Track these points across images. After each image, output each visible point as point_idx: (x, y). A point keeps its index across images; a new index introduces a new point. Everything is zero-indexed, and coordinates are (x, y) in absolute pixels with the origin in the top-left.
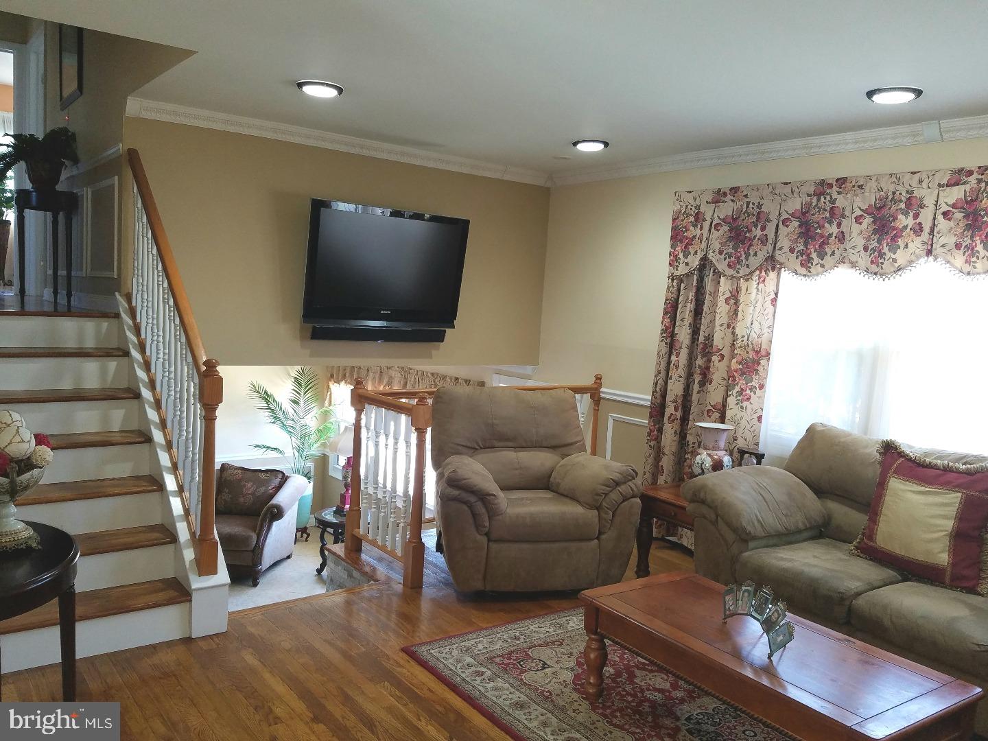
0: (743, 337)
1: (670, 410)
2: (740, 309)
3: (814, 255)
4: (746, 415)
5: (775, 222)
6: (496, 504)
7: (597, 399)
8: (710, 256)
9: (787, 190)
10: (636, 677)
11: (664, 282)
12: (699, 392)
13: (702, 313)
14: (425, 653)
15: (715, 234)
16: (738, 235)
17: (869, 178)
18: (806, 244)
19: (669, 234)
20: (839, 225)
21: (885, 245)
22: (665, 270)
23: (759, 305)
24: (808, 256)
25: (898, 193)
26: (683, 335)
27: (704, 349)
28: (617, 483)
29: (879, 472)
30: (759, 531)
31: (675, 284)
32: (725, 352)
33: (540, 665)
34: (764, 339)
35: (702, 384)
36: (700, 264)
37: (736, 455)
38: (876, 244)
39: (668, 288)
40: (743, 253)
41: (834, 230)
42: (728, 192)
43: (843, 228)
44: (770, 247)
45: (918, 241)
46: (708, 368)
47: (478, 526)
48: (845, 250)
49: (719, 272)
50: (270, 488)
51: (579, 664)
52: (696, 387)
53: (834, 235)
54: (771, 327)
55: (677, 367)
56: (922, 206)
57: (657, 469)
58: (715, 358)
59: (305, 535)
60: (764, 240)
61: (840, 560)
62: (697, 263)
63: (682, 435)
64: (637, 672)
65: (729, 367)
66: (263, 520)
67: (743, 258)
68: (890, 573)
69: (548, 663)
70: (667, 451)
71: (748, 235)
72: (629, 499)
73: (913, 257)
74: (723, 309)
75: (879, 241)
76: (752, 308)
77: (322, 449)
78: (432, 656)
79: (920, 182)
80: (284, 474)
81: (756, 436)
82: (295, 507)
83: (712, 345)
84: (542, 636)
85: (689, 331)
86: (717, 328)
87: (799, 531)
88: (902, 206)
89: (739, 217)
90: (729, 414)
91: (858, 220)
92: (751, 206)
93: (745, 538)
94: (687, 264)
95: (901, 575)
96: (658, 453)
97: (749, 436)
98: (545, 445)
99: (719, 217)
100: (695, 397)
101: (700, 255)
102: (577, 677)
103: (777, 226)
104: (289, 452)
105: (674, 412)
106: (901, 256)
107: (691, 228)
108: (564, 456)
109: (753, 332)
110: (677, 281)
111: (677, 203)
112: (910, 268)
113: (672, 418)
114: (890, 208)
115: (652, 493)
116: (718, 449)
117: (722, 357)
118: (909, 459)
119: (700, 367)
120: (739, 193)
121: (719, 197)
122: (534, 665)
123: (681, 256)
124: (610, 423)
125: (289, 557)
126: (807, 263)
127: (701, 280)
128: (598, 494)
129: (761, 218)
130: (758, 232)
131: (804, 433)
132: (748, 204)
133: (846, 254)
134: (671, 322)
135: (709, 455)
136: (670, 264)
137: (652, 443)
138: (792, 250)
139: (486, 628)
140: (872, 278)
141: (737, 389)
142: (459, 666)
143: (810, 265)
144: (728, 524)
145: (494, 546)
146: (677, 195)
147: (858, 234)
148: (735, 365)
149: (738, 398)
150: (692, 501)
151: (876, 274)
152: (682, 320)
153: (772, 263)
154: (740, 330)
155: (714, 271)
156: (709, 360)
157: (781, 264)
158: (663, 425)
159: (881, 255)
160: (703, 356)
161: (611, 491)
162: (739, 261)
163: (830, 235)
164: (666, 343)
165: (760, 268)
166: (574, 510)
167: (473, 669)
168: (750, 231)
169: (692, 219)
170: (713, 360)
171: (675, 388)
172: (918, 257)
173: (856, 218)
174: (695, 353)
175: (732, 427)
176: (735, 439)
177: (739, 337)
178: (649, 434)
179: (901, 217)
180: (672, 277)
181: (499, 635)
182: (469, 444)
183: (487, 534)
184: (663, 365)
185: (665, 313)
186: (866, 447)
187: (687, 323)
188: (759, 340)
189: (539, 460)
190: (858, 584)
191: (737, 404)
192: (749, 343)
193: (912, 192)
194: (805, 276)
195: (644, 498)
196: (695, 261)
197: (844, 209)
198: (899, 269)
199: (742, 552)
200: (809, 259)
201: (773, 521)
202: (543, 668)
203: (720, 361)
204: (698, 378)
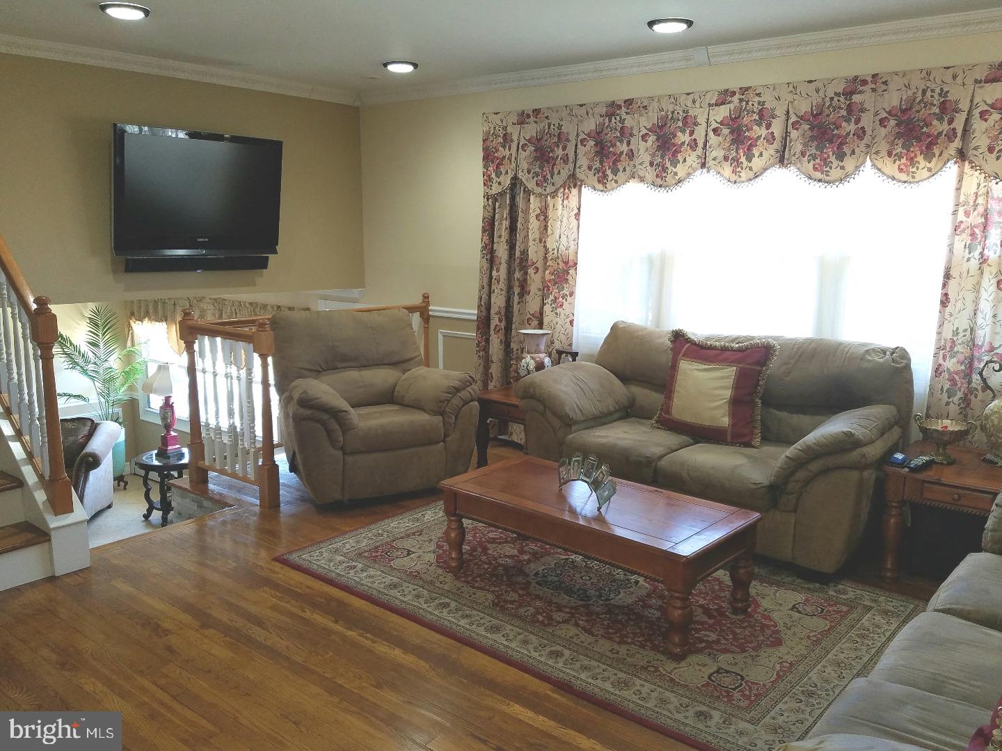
0: (553, 250)
1: (495, 321)
2: (549, 224)
3: (609, 172)
4: (560, 321)
5: (574, 142)
6: (349, 419)
7: (426, 318)
8: (520, 175)
9: (582, 111)
10: (489, 549)
11: (481, 202)
12: (519, 303)
13: (516, 230)
14: (297, 559)
15: (523, 155)
16: (543, 155)
17: (652, 98)
18: (601, 162)
19: (481, 155)
20: (629, 143)
21: (667, 160)
22: (480, 189)
23: (565, 219)
24: (604, 172)
25: (676, 112)
26: (502, 251)
27: (520, 263)
28: (458, 390)
29: (671, 357)
30: (580, 417)
31: (490, 203)
32: (539, 265)
33: (405, 553)
34: (571, 251)
35: (521, 295)
36: (511, 184)
37: (555, 355)
38: (659, 160)
39: (485, 207)
40: (548, 172)
41: (624, 148)
42: (531, 114)
43: (632, 147)
44: (571, 166)
45: (694, 154)
46: (525, 280)
47: (333, 442)
48: (635, 166)
49: (528, 190)
50: (80, 437)
51: (439, 547)
52: (516, 298)
53: (625, 153)
54: (576, 240)
55: (498, 283)
56: (696, 124)
57: (487, 377)
58: (531, 271)
59: (122, 484)
60: (565, 160)
61: (644, 432)
62: (509, 182)
63: (507, 344)
64: (489, 546)
65: (543, 278)
66: (79, 470)
67: (549, 176)
68: (684, 439)
69: (411, 550)
70: (495, 359)
71: (551, 155)
72: (468, 403)
73: (690, 170)
74: (534, 224)
75: (662, 157)
76: (559, 222)
77: (129, 393)
78: (304, 560)
79: (694, 102)
80: (92, 421)
81: (569, 337)
82: (110, 455)
83: (527, 260)
84: (402, 530)
85: (506, 247)
86: (531, 243)
87: (610, 414)
88: (680, 124)
89: (542, 138)
90: (546, 320)
91: (644, 138)
92: (552, 127)
93: (569, 423)
94: (500, 183)
95: (693, 439)
96: (487, 361)
97: (563, 338)
98: (386, 362)
99: (524, 138)
100: (516, 307)
101: (510, 175)
102: (439, 557)
103: (576, 145)
104: (94, 398)
105: (498, 323)
106: (681, 170)
107: (501, 149)
108: (404, 371)
109: (561, 245)
110: (492, 199)
111: (486, 124)
112: (688, 180)
113: (498, 328)
114: (670, 127)
115: (486, 397)
116: (540, 352)
117: (537, 269)
118: (693, 343)
119: (518, 279)
120: (541, 115)
121: (523, 118)
122: (400, 553)
123: (493, 175)
124: (440, 337)
125: (109, 507)
126: (603, 180)
127: (513, 198)
128: (441, 402)
129: (562, 139)
130: (559, 152)
131: (608, 331)
132: (549, 125)
133: (635, 170)
134: (490, 239)
135: (533, 358)
136: (484, 183)
137: (481, 353)
138: (590, 168)
139: (350, 531)
140: (657, 190)
141: (551, 297)
142: (332, 565)
143: (605, 181)
144: (554, 414)
145: (350, 459)
146: (485, 116)
147: (644, 149)
148: (548, 276)
149: (553, 306)
150: (524, 398)
151: (660, 186)
152: (500, 237)
153: (574, 181)
154: (551, 244)
155: (524, 189)
156: (526, 273)
157: (582, 181)
158: (490, 336)
159: (665, 169)
160: (520, 270)
161: (452, 397)
162: (545, 180)
163: (622, 153)
164: (487, 260)
165: (563, 186)
166: (421, 418)
167: (345, 565)
168: (553, 151)
169: (501, 140)
170: (529, 273)
171: (498, 301)
172: (695, 170)
173: (643, 136)
174: (512, 268)
175: (549, 332)
176: (552, 343)
177: (550, 250)
178: (478, 345)
179: (679, 134)
180: (487, 196)
181: (363, 535)
182: (312, 367)
183: (342, 448)
184: (486, 280)
185: (484, 231)
186: (660, 337)
187: (503, 239)
188: (567, 252)
189: (381, 377)
190: (661, 449)
191: (552, 311)
192: (559, 255)
193: (687, 112)
194: (602, 191)
195: (480, 400)
196: (506, 180)
197: (632, 128)
198: (680, 181)
199: (566, 436)
200: (605, 176)
201: (590, 407)
202: (408, 555)
203: (535, 273)
204: (517, 290)
